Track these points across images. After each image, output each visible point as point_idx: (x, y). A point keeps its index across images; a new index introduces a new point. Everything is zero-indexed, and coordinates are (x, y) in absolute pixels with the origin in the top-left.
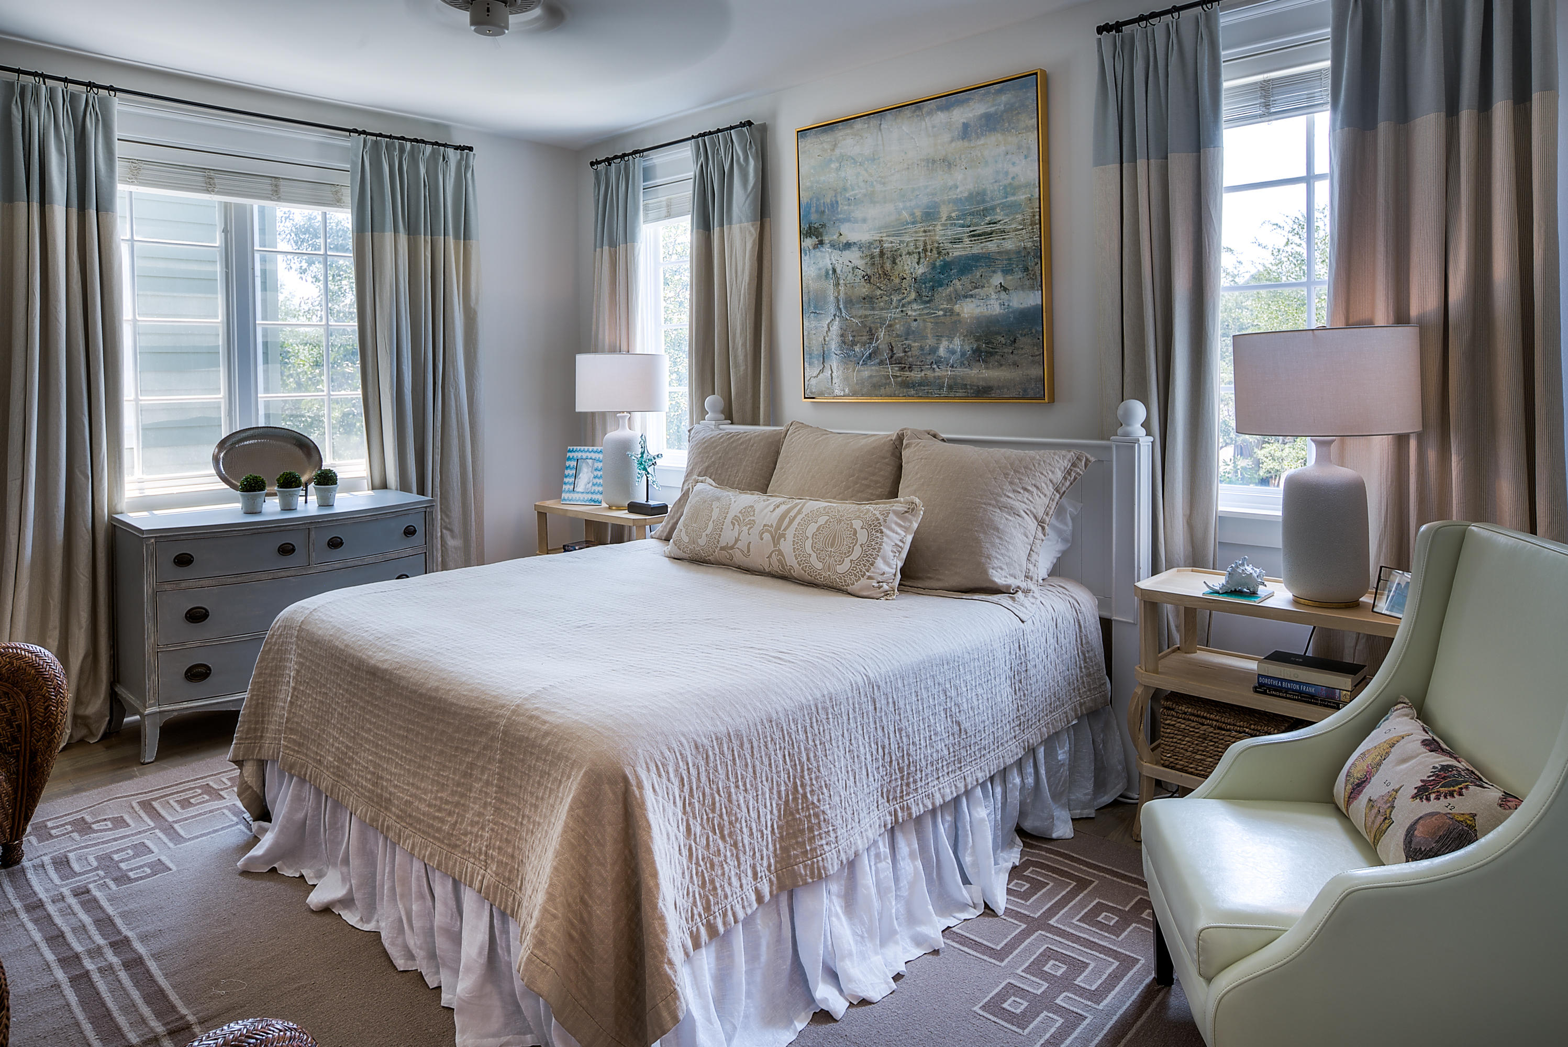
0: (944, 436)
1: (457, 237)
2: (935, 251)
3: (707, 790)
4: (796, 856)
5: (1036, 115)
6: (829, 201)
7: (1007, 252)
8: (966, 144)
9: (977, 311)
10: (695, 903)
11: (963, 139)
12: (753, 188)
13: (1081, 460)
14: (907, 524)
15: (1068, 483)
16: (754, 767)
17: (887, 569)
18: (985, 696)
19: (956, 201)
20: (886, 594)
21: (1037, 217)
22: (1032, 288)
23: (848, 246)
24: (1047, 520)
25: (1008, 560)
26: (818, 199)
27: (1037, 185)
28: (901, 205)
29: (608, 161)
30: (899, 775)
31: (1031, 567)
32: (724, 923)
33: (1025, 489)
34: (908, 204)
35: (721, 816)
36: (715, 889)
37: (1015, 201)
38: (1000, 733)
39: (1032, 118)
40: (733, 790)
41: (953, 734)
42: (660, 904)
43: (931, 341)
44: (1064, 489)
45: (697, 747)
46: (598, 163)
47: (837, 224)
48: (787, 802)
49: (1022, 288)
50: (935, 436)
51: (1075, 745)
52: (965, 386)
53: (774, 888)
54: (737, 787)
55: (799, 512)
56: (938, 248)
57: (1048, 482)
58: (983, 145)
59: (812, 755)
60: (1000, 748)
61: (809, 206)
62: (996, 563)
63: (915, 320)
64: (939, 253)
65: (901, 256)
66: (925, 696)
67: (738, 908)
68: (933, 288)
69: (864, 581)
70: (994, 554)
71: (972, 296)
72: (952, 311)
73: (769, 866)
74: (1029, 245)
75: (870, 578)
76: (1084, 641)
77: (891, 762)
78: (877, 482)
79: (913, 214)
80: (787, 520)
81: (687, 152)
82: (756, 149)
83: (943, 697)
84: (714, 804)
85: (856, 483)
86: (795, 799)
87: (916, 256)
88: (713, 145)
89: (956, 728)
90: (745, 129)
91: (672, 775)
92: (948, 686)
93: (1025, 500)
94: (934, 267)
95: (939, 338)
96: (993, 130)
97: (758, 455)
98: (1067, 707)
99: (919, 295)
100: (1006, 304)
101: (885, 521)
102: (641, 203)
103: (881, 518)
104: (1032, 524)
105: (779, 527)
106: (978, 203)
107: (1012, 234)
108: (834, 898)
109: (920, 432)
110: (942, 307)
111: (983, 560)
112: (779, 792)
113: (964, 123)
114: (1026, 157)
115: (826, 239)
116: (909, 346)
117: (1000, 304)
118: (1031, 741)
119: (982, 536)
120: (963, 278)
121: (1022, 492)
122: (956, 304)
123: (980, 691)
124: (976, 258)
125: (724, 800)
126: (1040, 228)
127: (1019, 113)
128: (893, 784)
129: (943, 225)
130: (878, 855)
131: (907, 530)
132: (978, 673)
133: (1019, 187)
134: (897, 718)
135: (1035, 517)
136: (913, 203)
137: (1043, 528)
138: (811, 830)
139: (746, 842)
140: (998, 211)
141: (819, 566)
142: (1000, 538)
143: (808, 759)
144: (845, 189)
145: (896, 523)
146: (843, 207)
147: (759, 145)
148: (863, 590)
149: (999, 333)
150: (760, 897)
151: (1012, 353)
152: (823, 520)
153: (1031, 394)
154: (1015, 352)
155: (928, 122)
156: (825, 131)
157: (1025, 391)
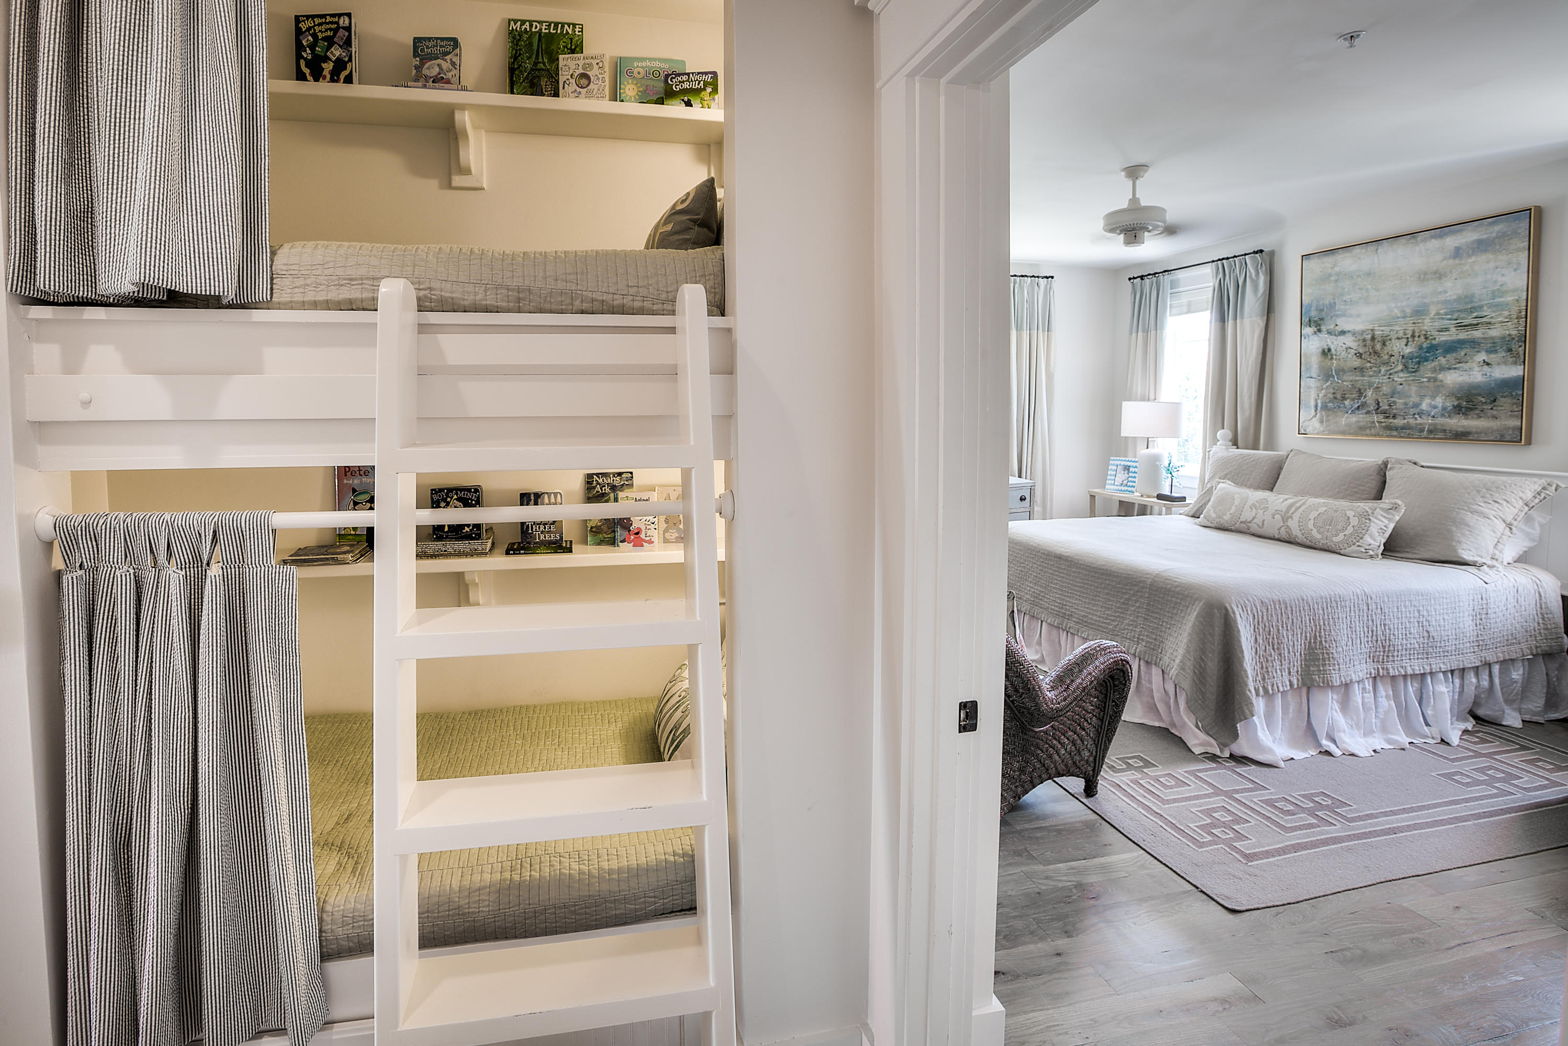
0: (1424, 464)
1: (1043, 331)
2: (1422, 337)
4: (1313, 670)
5: (1527, 239)
6: (1327, 303)
7: (1492, 338)
8: (1457, 261)
9: (1460, 379)
10: (1257, 675)
11: (1454, 258)
12: (1261, 294)
13: (1551, 486)
14: (1391, 517)
15: (1537, 500)
17: (1373, 542)
18: (1450, 621)
19: (1445, 302)
20: (1371, 557)
21: (1524, 313)
22: (1515, 363)
23: (1343, 333)
24: (1515, 523)
25: (1476, 545)
26: (1317, 302)
27: (1525, 289)
28: (1393, 305)
29: (1143, 277)
30: (1382, 650)
31: (1497, 552)
33: (1496, 502)
34: (1399, 304)
35: (1273, 638)
36: (1268, 672)
37: (1503, 302)
38: (1461, 646)
39: (1523, 242)
41: (1423, 637)
43: (1414, 399)
44: (1533, 504)
46: (1135, 278)
47: (1334, 318)
48: (1310, 642)
49: (1505, 363)
50: (1415, 463)
51: (1528, 672)
52: (1445, 431)
53: (1300, 682)
54: (1283, 627)
55: (1303, 504)
56: (1425, 335)
57: (1519, 498)
58: (1474, 262)
59: (1327, 623)
60: (1461, 656)
61: (1310, 308)
62: (1465, 546)
63: (1401, 384)
64: (1426, 338)
65: (1390, 340)
66: (1404, 610)
68: (1419, 363)
69: (1353, 548)
70: (1464, 540)
71: (1455, 368)
72: (1435, 380)
73: (1298, 671)
74: (1514, 333)
75: (1359, 546)
76: (1543, 606)
77: (1377, 640)
78: (1363, 490)
79: (1403, 311)
80: (1294, 508)
81: (1208, 270)
82: (1266, 268)
83: (1417, 614)
84: (1270, 632)
85: (1347, 490)
87: (1405, 341)
88: (1231, 266)
89: (1426, 634)
90: (1257, 255)
92: (1421, 608)
93: (1495, 509)
94: (1421, 348)
95: (1422, 397)
96: (1486, 251)
98: (1523, 645)
99: (1406, 367)
100: (1488, 374)
101: (1373, 513)
102: (1169, 303)
103: (1370, 511)
104: (1501, 526)
105: (1287, 511)
106: (1466, 303)
107: (1497, 326)
108: (1334, 702)
109: (1402, 460)
110: (1426, 376)
111: (1454, 544)
112: (1306, 636)
113: (1456, 247)
114: (1515, 270)
115: (1324, 328)
116: (1395, 402)
117: (1483, 375)
118: (1487, 658)
119: (1454, 529)
120: (1448, 356)
121: (1493, 503)
122: (1440, 373)
123: (1446, 617)
124: (1462, 342)
126: (1526, 321)
127: (1511, 239)
128: (1378, 653)
129: (1432, 319)
130: (1364, 689)
131: (1390, 520)
132: (1445, 606)
133: (1507, 292)
134: (1383, 618)
135: (1504, 521)
136: (1404, 304)
137: (1511, 529)
138: (1324, 659)
139: (1286, 654)
140: (1485, 308)
141: (1319, 536)
142: (1470, 531)
143: (1324, 624)
144: (1342, 295)
145: (1382, 515)
146: (1340, 306)
147: (1268, 266)
148: (1353, 552)
149: (1479, 395)
150: (1291, 685)
151: (1492, 409)
152: (1322, 510)
153: (1508, 438)
154: (1494, 408)
155: (1422, 246)
156: (1325, 255)
157: (1502, 436)
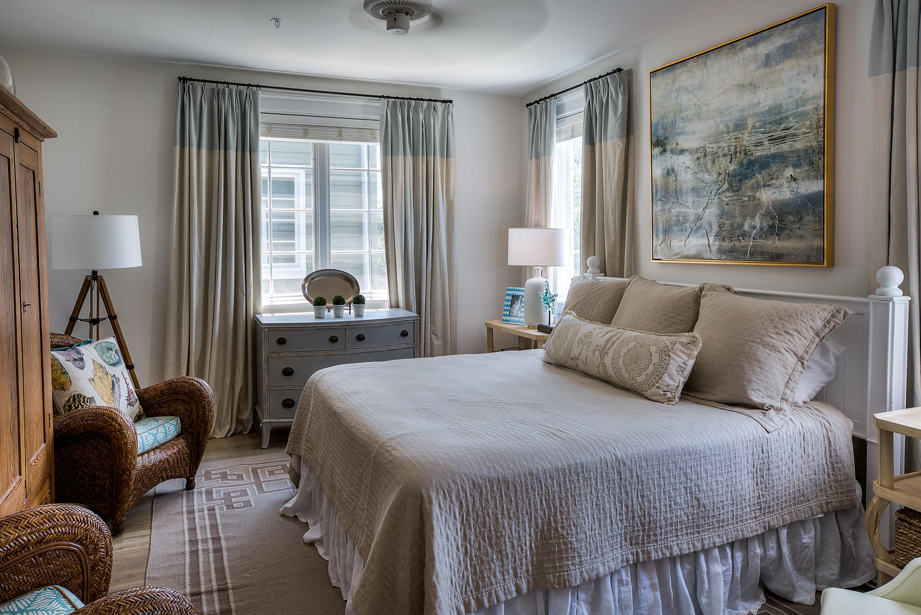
0: (736, 289)
1: (442, 156)
2: (743, 153)
3: (480, 513)
4: (548, 568)
5: (823, 41)
6: (670, 121)
7: (797, 151)
8: (768, 70)
9: (773, 197)
10: (468, 583)
11: (765, 66)
12: (621, 114)
13: (840, 313)
14: (689, 352)
15: (827, 330)
16: (517, 503)
17: (671, 382)
18: (725, 483)
19: (757, 115)
20: (669, 400)
21: (822, 122)
22: (816, 178)
23: (682, 151)
24: (807, 357)
25: (766, 385)
26: (663, 120)
27: (822, 96)
28: (719, 120)
29: (537, 102)
30: (640, 528)
31: (788, 392)
32: (489, 601)
33: (787, 333)
34: (724, 119)
35: (490, 531)
36: (483, 577)
37: (805, 111)
38: (740, 512)
39: (820, 44)
40: (500, 516)
41: (693, 507)
42: (434, 578)
43: (739, 220)
44: (823, 334)
45: (474, 484)
46: (531, 104)
47: (675, 137)
48: (542, 531)
49: (809, 178)
50: (729, 290)
51: (822, 534)
52: (762, 253)
53: (531, 586)
54: (503, 514)
55: (618, 338)
56: (745, 150)
57: (809, 328)
58: (780, 69)
59: (564, 503)
60: (740, 524)
61: (657, 125)
62: (755, 386)
63: (728, 204)
64: (746, 154)
65: (718, 157)
66: (666, 475)
67: (501, 594)
68: (740, 181)
69: (654, 390)
70: (754, 379)
71: (769, 185)
72: (754, 197)
73: (527, 571)
74: (815, 144)
75: (658, 387)
76: (833, 454)
77: (634, 517)
78: (682, 320)
79: (727, 126)
80: (610, 343)
81: (580, 93)
82: (624, 88)
83: (683, 478)
84: (485, 522)
85: (666, 320)
86: (549, 530)
87: (729, 157)
88: (596, 87)
89: (695, 503)
90: (616, 74)
91: (454, 499)
92: (689, 471)
93: (786, 341)
94: (741, 164)
95: (744, 217)
96: (790, 56)
97: (608, 297)
98: (813, 503)
99: (731, 186)
100: (795, 191)
101: (672, 348)
102: (555, 129)
103: (670, 346)
104: (792, 360)
105: (604, 348)
106: (776, 114)
107: (801, 137)
108: (583, 604)
109: (718, 286)
110: (747, 194)
111: (745, 383)
112: (537, 524)
113: (766, 54)
114: (814, 75)
115: (668, 148)
116: (723, 224)
117: (791, 191)
118: (772, 523)
119: (746, 365)
120: (763, 172)
121: (784, 334)
122: (757, 192)
123: (720, 478)
124: (774, 157)
125: (493, 521)
126: (824, 131)
127: (809, 41)
128: (636, 533)
129: (750, 133)
130: (621, 581)
131: (689, 356)
132: (718, 465)
133: (808, 100)
134: (640, 487)
135: (795, 354)
136: (728, 118)
137: (803, 363)
138: (560, 552)
139: (509, 551)
140: (791, 119)
141: (627, 376)
142: (761, 368)
143: (561, 505)
144: (681, 111)
145: (681, 351)
146: (680, 124)
148: (653, 395)
149: (789, 213)
150: (518, 590)
151: (799, 228)
152: (631, 345)
153: (813, 259)
154: (801, 227)
155: (740, 56)
156: (668, 71)
157: (808, 257)
